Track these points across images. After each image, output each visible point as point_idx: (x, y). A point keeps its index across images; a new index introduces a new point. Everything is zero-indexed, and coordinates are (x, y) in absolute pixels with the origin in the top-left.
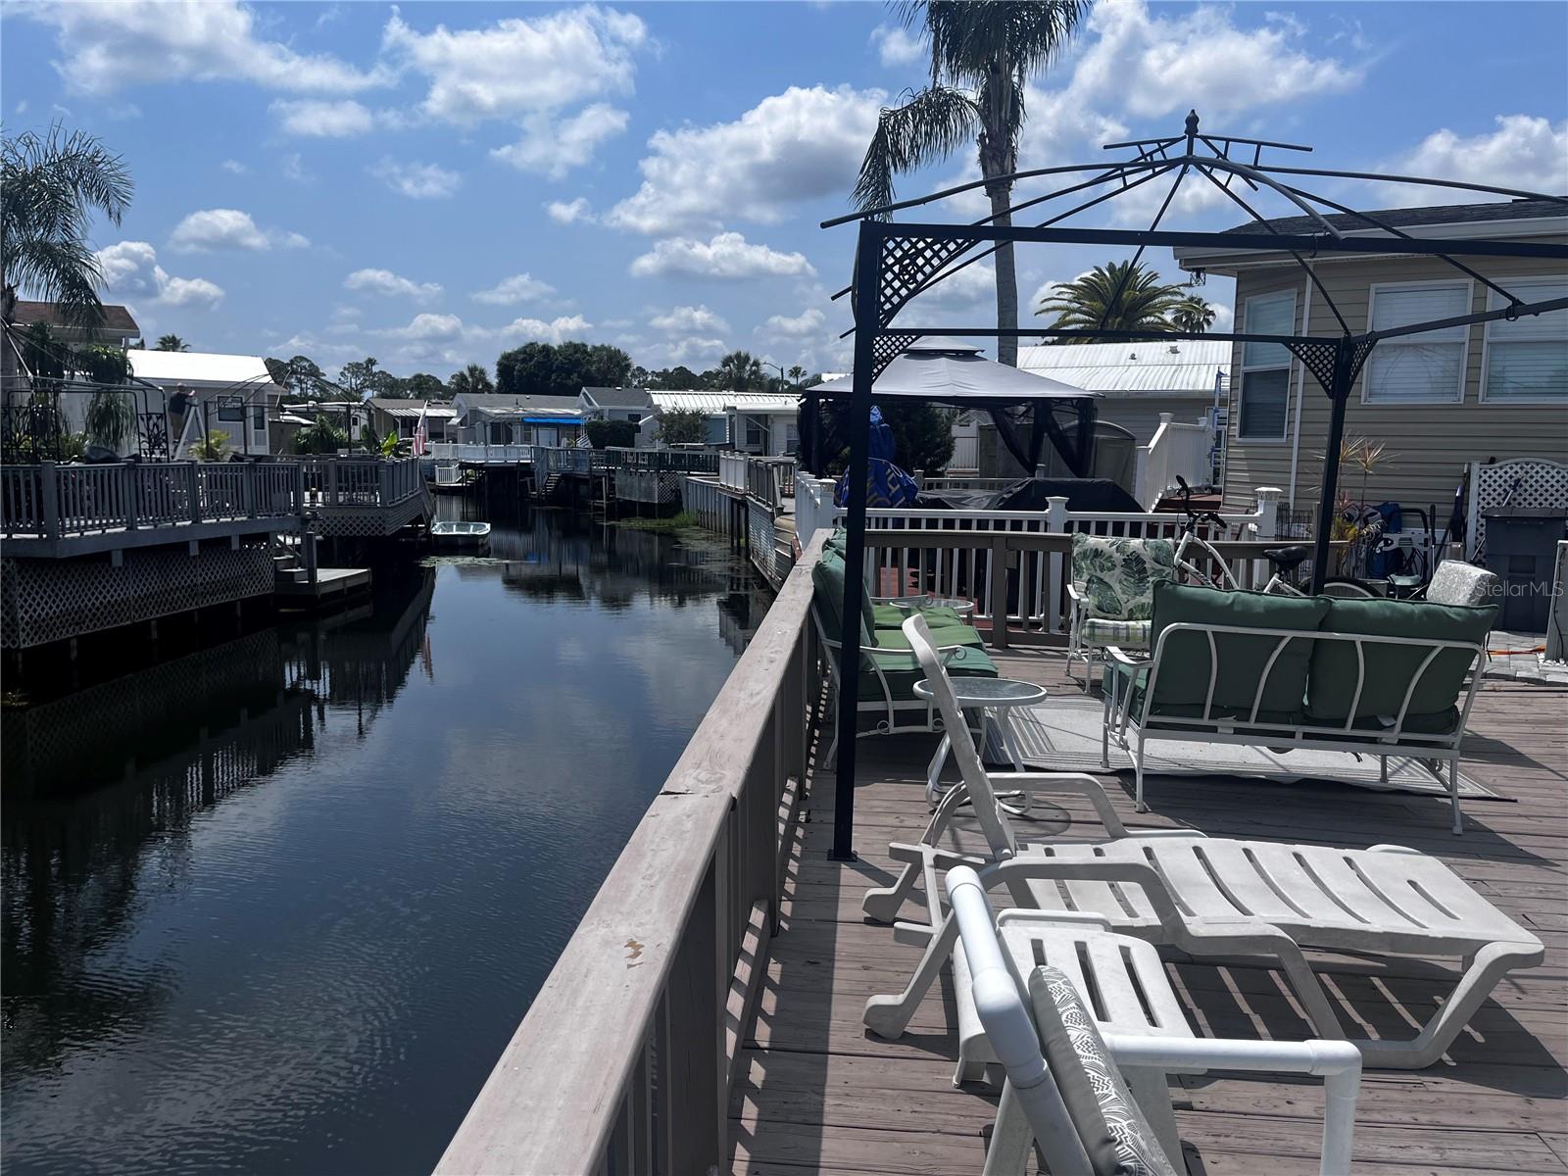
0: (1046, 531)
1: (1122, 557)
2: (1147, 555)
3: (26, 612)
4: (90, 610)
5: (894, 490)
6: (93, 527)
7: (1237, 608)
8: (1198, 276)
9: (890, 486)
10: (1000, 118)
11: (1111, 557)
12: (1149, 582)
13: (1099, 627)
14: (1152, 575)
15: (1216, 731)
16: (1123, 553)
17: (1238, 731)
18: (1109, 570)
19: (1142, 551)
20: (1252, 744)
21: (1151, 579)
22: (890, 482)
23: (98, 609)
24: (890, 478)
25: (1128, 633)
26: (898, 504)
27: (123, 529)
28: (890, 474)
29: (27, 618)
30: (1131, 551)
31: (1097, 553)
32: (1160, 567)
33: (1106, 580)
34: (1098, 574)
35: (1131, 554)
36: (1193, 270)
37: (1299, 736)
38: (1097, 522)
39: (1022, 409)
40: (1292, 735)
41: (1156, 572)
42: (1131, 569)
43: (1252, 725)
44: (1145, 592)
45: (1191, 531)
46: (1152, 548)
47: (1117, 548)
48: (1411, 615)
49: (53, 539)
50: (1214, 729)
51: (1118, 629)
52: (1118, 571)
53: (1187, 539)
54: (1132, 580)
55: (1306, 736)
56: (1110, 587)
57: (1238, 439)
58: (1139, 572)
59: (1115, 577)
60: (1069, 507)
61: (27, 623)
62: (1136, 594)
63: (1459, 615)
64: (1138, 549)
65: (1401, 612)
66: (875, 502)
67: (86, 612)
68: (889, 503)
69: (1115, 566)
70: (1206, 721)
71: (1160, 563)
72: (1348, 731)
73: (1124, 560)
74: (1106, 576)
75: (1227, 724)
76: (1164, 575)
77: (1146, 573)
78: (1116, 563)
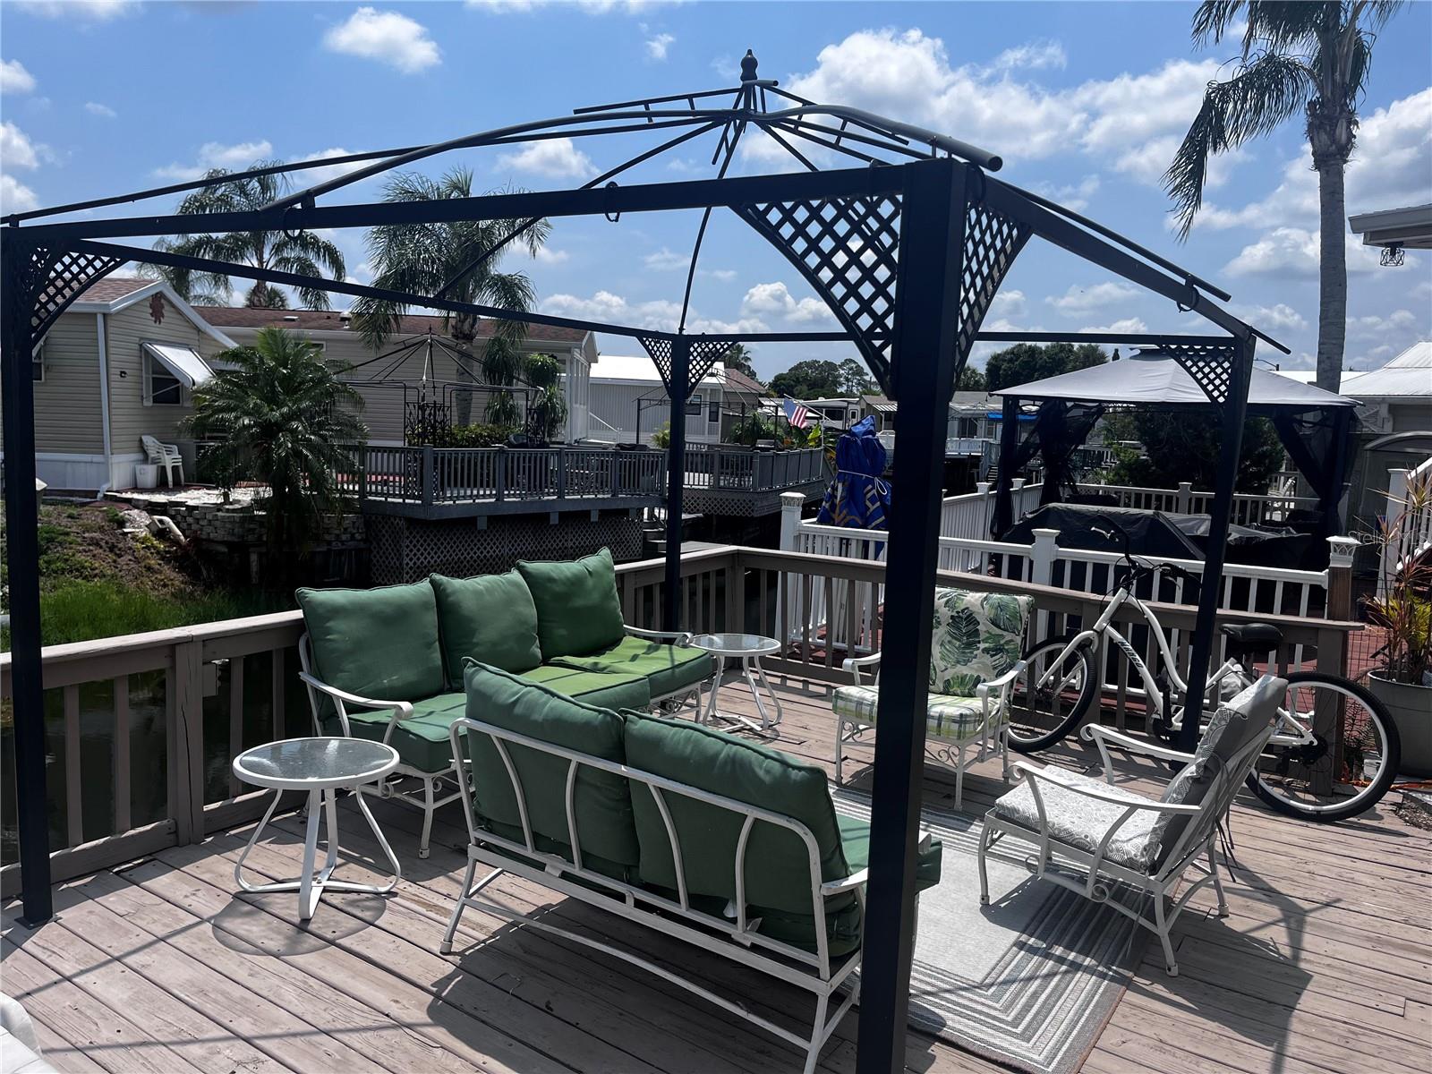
1: (950, 613)
2: (984, 614)
3: (411, 560)
4: (468, 562)
5: (872, 508)
6: (464, 497)
8: (1393, 253)
9: (868, 503)
12: (978, 649)
14: (985, 641)
16: (953, 608)
17: (566, 875)
19: (977, 609)
21: (982, 646)
22: (868, 500)
23: (475, 561)
24: (869, 495)
26: (874, 524)
27: (493, 500)
29: (411, 564)
30: (963, 606)
32: (998, 631)
35: (963, 611)
36: (1386, 245)
37: (632, 901)
39: (1309, 417)
40: (622, 897)
41: (991, 636)
42: (959, 629)
43: (576, 870)
44: (969, 661)
45: (1128, 589)
46: (990, 606)
47: (948, 602)
49: (427, 504)
50: (543, 866)
53: (1120, 597)
54: (958, 643)
55: (640, 904)
58: (969, 635)
61: (411, 568)
62: (958, 662)
64: (973, 605)
66: (846, 520)
67: (465, 563)
68: (860, 522)
70: (528, 852)
71: (1000, 628)
73: (952, 617)
75: (553, 863)
76: (1002, 642)
77: (978, 636)
78: (942, 620)
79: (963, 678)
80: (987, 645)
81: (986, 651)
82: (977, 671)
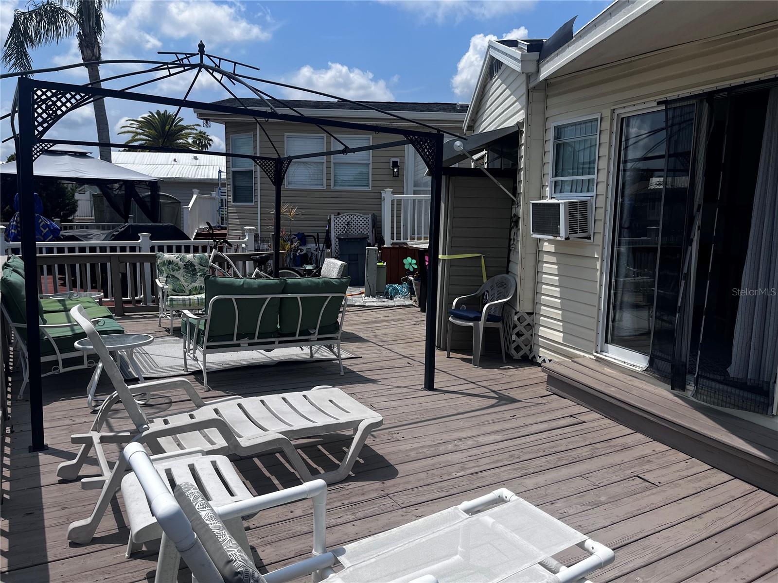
0: (140, 252)
1: (183, 264)
2: (196, 262)
7: (245, 286)
8: (207, 123)
10: (90, 26)
11: (178, 264)
13: (175, 300)
14: (199, 272)
15: (240, 346)
16: (184, 261)
17: (250, 344)
18: (177, 270)
19: (193, 260)
20: (256, 350)
21: (199, 274)
22: (42, 227)
25: (190, 302)
28: (41, 222)
30: (187, 260)
31: (170, 262)
32: (203, 268)
33: (176, 276)
34: (172, 273)
35: (188, 262)
36: (204, 119)
37: (277, 343)
38: (167, 246)
39: (117, 186)
40: (273, 343)
41: (201, 270)
42: (188, 269)
43: (256, 340)
44: (196, 281)
45: (216, 249)
46: (198, 258)
47: (180, 259)
48: (318, 284)
50: (239, 345)
51: (185, 300)
52: (182, 270)
53: (214, 253)
54: (189, 275)
55: (280, 342)
56: (178, 279)
57: (233, 204)
58: (193, 271)
59: (180, 274)
60: (152, 238)
62: (192, 282)
63: (336, 282)
64: (191, 259)
65: (314, 282)
68: (43, 239)
69: (180, 268)
70: (235, 342)
71: (202, 266)
72: (297, 338)
73: (184, 265)
74: (176, 274)
75: (245, 342)
76: (205, 271)
77: (196, 271)
78: (181, 267)
79: (196, 287)
80: (200, 273)
81: (201, 275)
82: (200, 284)
